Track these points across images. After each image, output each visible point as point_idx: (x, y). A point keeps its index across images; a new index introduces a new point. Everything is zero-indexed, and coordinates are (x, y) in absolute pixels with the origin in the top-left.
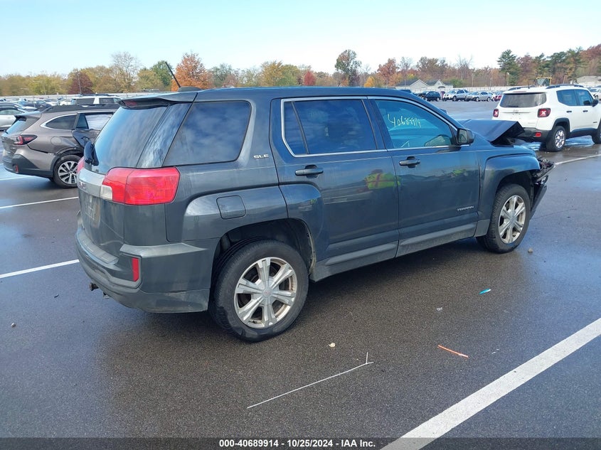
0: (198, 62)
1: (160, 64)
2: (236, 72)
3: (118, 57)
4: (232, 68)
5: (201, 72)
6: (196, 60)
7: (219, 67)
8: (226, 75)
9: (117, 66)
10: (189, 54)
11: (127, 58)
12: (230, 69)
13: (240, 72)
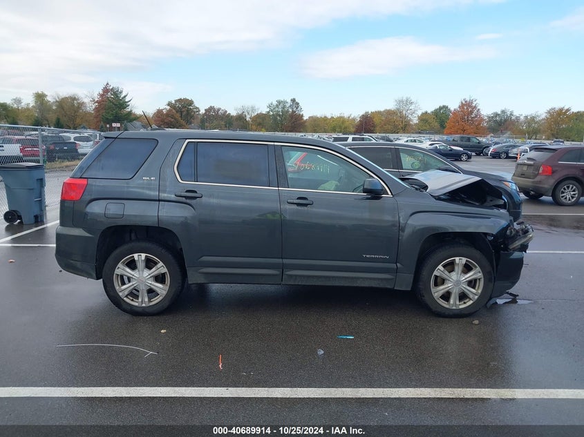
0: (475, 107)
1: (441, 108)
2: (518, 118)
3: (401, 101)
4: (515, 114)
5: (476, 116)
6: (474, 105)
7: (499, 113)
8: (506, 121)
9: (398, 109)
10: (468, 99)
11: (408, 102)
12: (511, 114)
13: (522, 118)
